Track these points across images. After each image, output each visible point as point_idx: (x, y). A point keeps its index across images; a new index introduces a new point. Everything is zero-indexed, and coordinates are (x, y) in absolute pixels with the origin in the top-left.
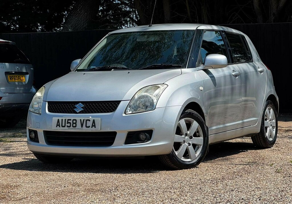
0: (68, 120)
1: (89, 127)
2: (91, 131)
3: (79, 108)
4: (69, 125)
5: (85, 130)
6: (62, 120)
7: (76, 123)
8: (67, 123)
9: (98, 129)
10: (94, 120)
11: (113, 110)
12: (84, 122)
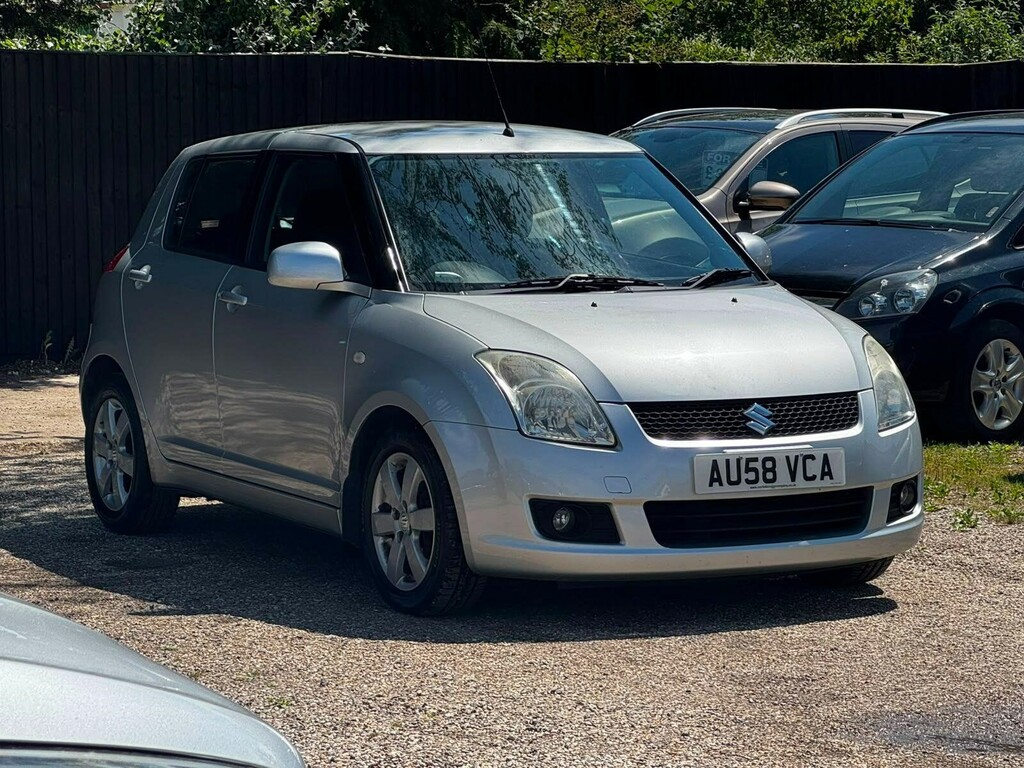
0: (749, 460)
1: (813, 478)
2: (818, 491)
5: (802, 486)
6: (728, 461)
7: (773, 470)
8: (747, 472)
9: (840, 481)
10: (826, 456)
11: (852, 420)
12: (797, 464)
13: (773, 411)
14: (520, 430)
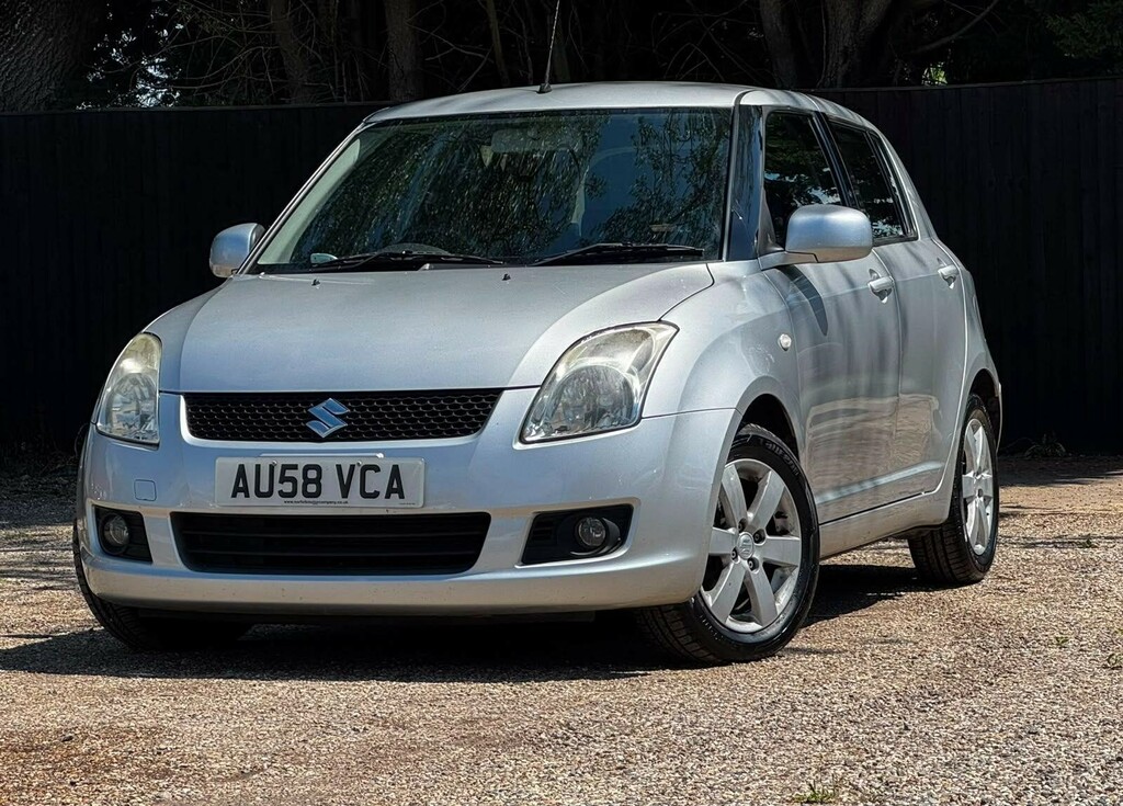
0: (285, 468)
1: (375, 495)
2: (383, 512)
3: (328, 418)
4: (288, 487)
5: (356, 506)
6: (258, 467)
7: (317, 481)
8: (281, 482)
9: (416, 501)
10: (396, 469)
11: (473, 425)
12: (351, 476)
13: (352, 409)
14: (97, 423)
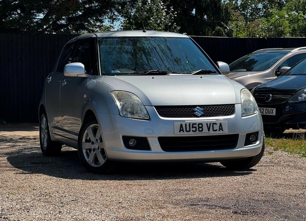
0: (193, 124)
1: (216, 130)
2: (218, 135)
4: (194, 129)
5: (212, 133)
6: (186, 124)
7: (202, 127)
8: (192, 128)
9: (226, 131)
11: (232, 113)
12: (210, 126)
13: (204, 109)
14: (120, 114)
